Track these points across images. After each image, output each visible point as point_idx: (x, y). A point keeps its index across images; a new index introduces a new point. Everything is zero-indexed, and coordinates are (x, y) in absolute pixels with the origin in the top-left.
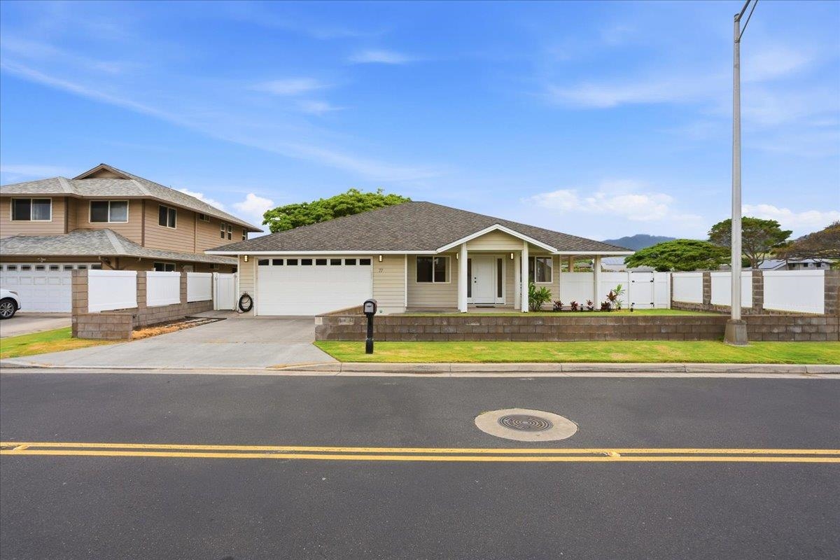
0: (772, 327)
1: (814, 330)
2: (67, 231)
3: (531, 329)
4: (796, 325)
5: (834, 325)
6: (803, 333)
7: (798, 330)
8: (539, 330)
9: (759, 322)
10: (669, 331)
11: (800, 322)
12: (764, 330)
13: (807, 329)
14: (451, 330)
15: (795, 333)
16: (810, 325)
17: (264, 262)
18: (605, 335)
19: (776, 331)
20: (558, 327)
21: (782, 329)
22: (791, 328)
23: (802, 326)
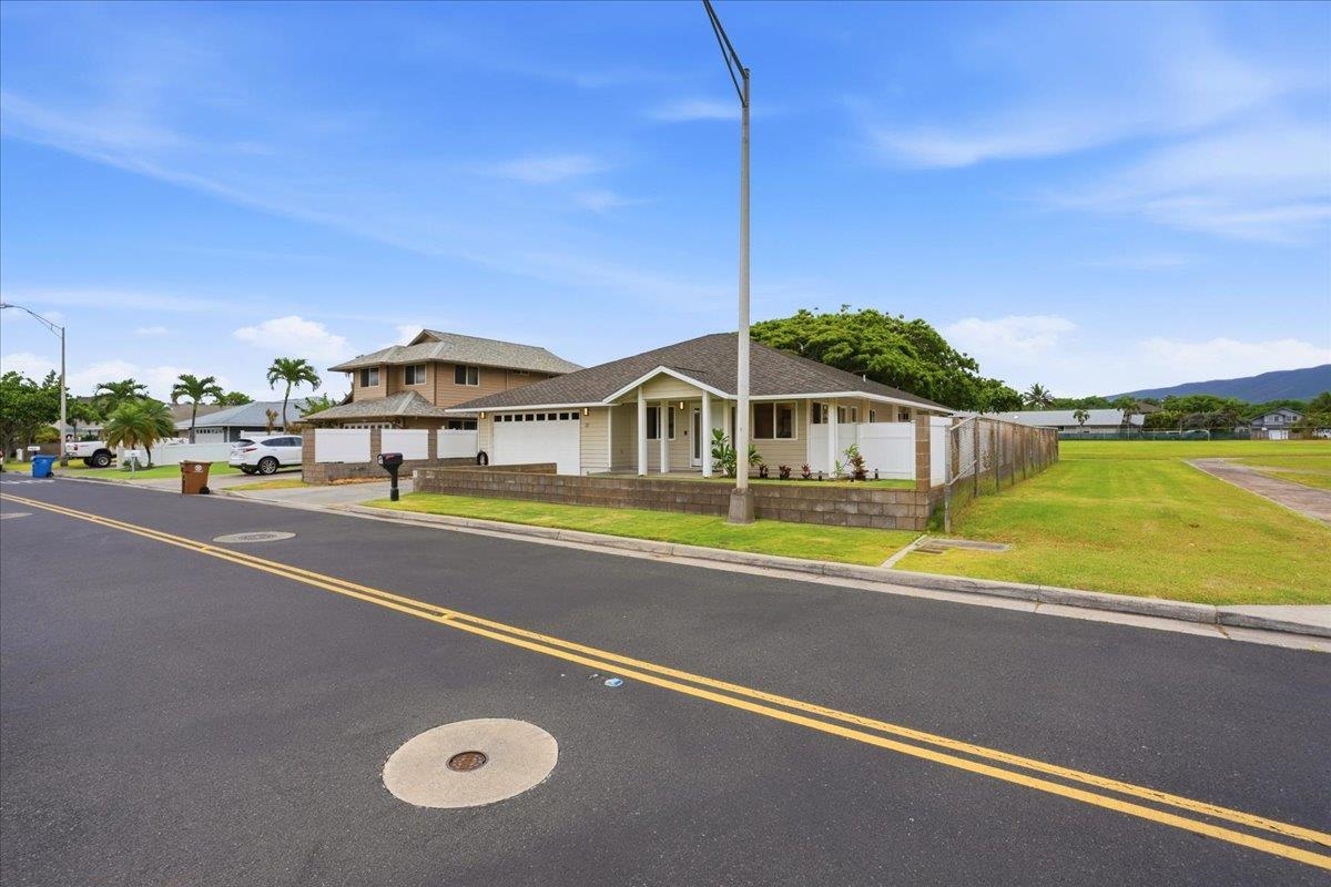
0: (814, 502)
1: (876, 511)
2: (387, 395)
3: (554, 490)
4: (850, 502)
5: (908, 505)
6: (860, 514)
7: (852, 509)
8: (560, 491)
9: (795, 495)
10: (686, 501)
11: (855, 498)
12: (803, 506)
13: (865, 508)
14: (495, 487)
15: (846, 514)
16: (870, 502)
17: (498, 419)
18: (619, 501)
19: (819, 509)
20: (577, 489)
21: (829, 507)
22: (842, 506)
23: (858, 503)
